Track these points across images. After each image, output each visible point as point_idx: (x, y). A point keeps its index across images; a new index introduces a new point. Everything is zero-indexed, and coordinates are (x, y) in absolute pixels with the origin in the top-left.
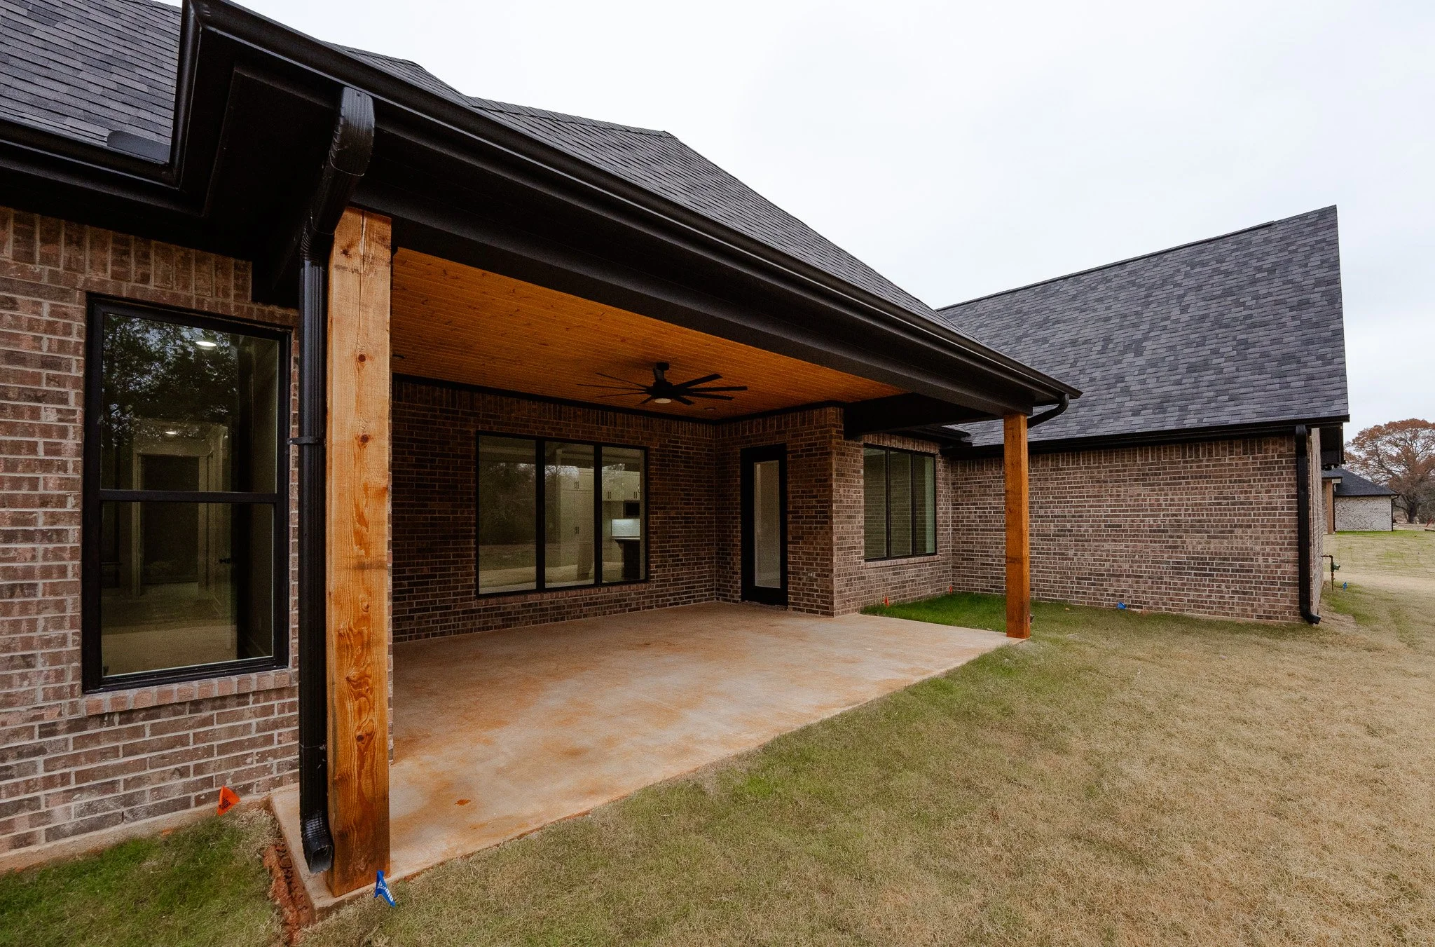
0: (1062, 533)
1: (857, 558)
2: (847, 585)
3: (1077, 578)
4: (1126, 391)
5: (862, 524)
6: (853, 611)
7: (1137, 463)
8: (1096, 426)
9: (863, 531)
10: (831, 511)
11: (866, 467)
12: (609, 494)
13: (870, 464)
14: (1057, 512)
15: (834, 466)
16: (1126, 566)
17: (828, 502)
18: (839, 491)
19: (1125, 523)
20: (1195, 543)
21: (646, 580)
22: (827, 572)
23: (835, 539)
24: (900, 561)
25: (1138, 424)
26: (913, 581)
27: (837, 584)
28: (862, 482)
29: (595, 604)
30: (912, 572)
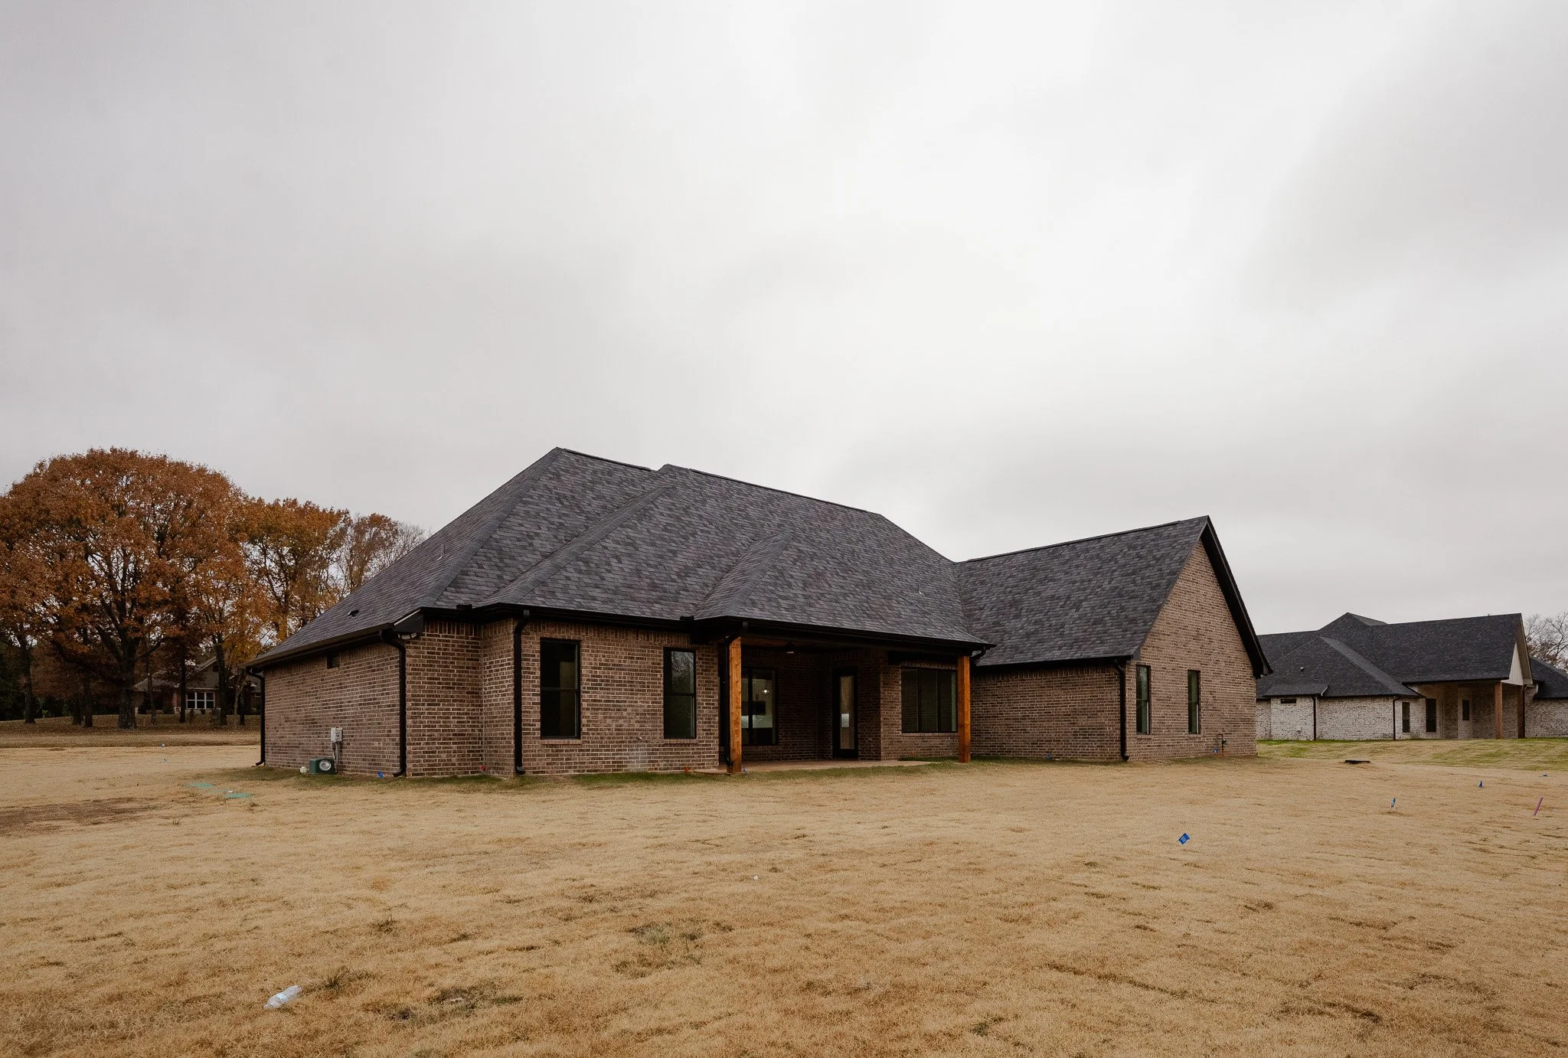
0: (1024, 718)
1: (897, 731)
2: (890, 745)
3: (1032, 744)
4: (1062, 635)
5: (900, 711)
6: (893, 759)
7: (1058, 678)
8: (1039, 656)
9: (900, 715)
10: (880, 704)
11: (902, 680)
12: (757, 696)
13: (906, 679)
14: (1022, 705)
15: (882, 680)
16: (1053, 735)
17: (879, 699)
18: (884, 693)
19: (1052, 710)
20: (1083, 721)
21: (777, 744)
22: (877, 738)
23: (882, 719)
24: (926, 734)
25: (1056, 655)
26: (938, 747)
27: (883, 744)
28: (900, 688)
29: (750, 754)
30: (937, 742)
